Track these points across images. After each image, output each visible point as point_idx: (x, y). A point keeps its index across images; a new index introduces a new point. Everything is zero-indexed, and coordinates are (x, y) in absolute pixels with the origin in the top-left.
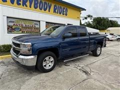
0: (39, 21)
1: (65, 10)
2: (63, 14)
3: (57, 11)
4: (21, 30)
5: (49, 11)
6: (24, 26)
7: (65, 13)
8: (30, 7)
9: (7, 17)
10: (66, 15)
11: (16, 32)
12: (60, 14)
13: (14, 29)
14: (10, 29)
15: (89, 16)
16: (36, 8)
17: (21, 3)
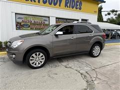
0: (49, 17)
2: (77, 8)
4: (29, 27)
5: (60, 6)
6: (33, 22)
7: (78, 7)
8: (39, 2)
9: (16, 14)
10: (80, 9)
11: (24, 29)
12: (73, 8)
13: (23, 26)
14: (19, 26)
15: (113, 11)
16: (45, 3)
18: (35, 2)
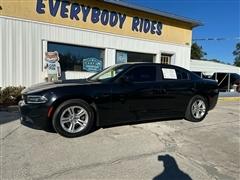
1: (155, 26)
2: (153, 32)
3: (138, 27)
5: (121, 27)
7: (156, 30)
8: (85, 20)
18: (78, 19)
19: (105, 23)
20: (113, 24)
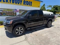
1: (30, 3)
5: (21, 4)
6: (8, 12)
8: (10, 2)
10: (31, 5)
12: (27, 5)
14: (1, 14)
17: (5, 1)
18: (8, 2)
19: (16, 3)
20: (18, 3)
